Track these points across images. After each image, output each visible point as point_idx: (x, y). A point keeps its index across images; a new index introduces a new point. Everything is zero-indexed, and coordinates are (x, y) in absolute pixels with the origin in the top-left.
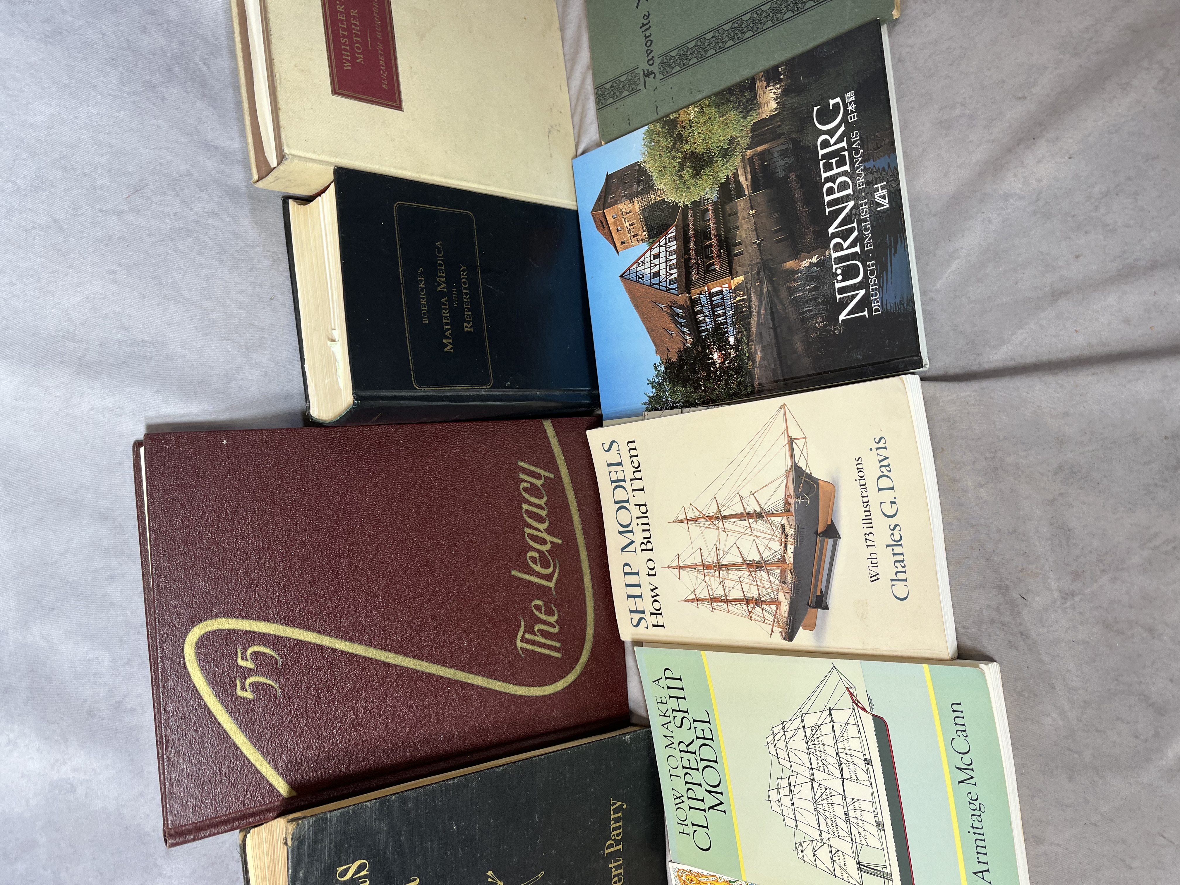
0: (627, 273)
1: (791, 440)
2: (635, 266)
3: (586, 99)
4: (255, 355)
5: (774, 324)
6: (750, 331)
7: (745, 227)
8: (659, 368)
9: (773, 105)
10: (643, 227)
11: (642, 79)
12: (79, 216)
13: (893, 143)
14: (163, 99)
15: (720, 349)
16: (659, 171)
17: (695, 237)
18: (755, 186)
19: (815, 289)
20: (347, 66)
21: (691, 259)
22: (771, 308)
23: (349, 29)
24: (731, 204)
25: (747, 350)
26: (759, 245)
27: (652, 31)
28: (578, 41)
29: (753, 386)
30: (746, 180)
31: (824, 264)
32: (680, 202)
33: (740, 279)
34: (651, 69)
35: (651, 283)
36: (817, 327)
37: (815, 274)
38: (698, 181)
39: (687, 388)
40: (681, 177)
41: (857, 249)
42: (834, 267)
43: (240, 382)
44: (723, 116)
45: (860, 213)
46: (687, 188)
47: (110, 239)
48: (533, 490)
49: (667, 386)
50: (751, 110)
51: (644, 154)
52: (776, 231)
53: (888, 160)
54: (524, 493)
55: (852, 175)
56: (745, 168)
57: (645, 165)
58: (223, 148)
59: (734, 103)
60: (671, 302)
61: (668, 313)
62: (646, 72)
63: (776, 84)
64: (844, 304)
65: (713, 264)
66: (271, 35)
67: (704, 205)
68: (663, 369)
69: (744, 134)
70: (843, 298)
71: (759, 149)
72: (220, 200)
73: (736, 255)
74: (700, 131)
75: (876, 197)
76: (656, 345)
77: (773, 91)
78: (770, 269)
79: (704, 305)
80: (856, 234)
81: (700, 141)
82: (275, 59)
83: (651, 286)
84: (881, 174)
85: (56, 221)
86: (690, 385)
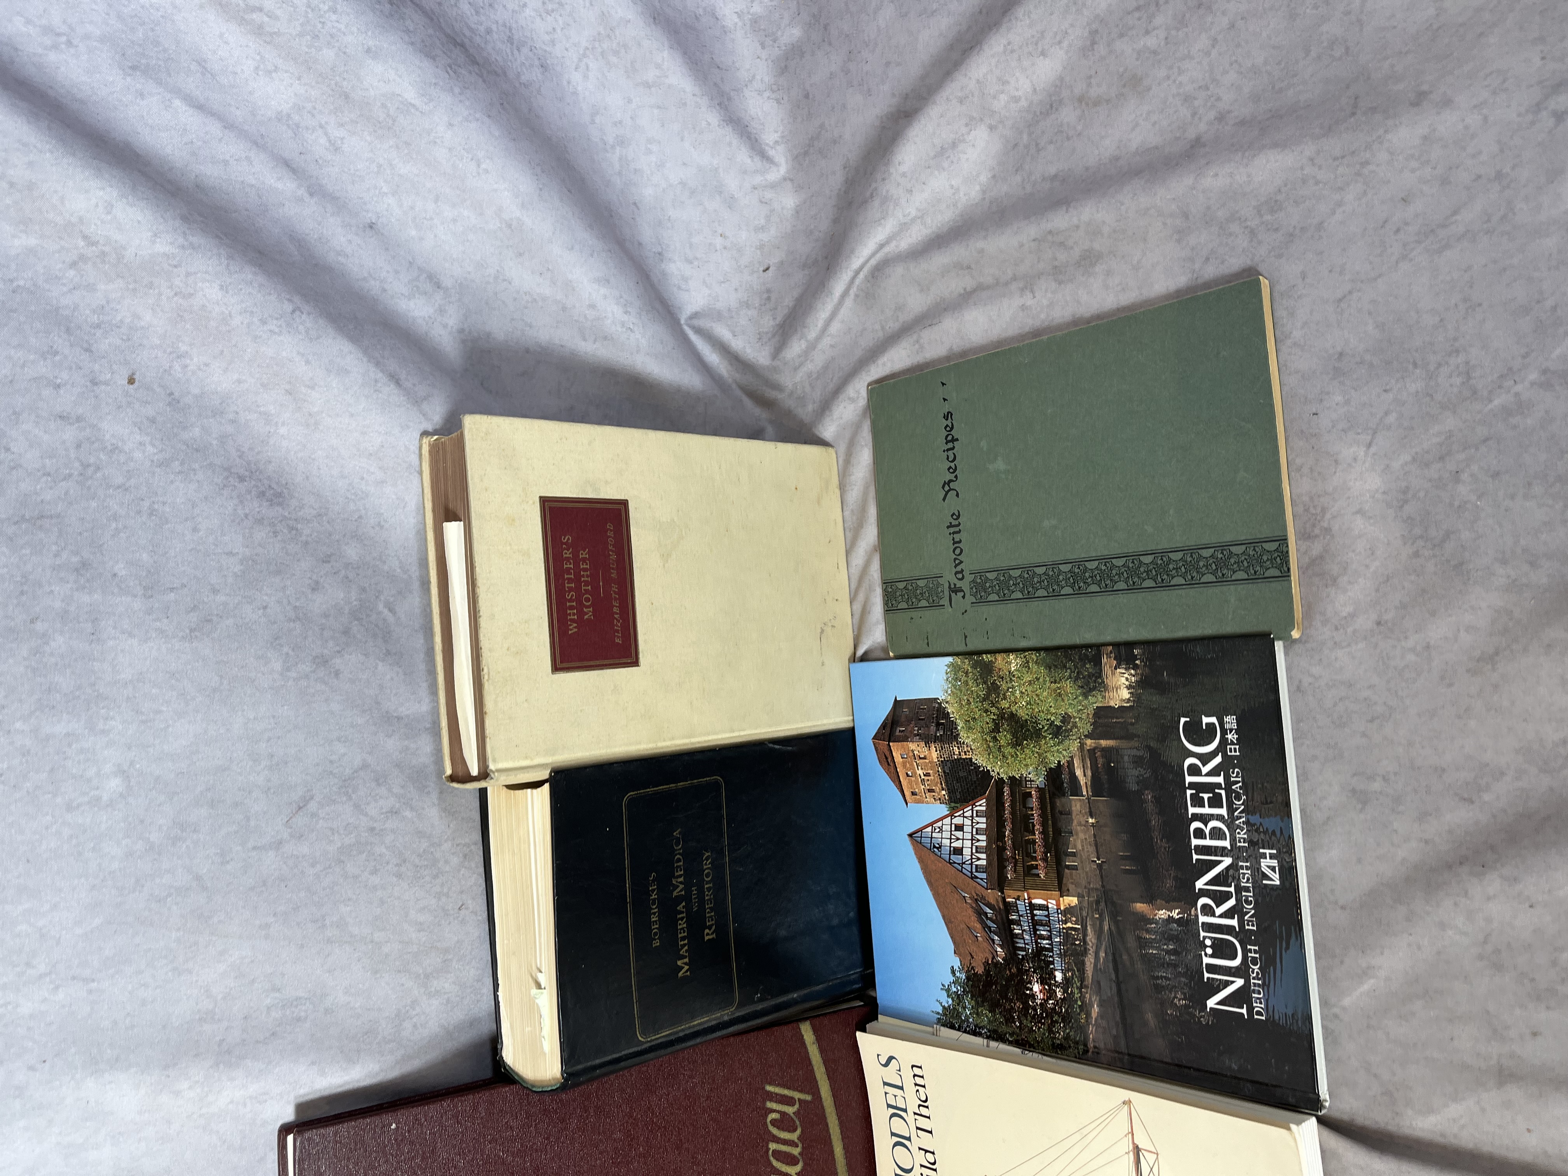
0: (919, 834)
1: (1137, 1150)
2: (929, 829)
3: (871, 589)
4: (435, 982)
5: (1117, 977)
6: (1084, 973)
7: (1082, 836)
8: (958, 974)
9: (1125, 694)
10: (942, 784)
11: (947, 593)
12: (228, 862)
13: (1288, 804)
14: (337, 674)
15: (1043, 982)
16: (966, 721)
17: (1012, 823)
18: (1097, 787)
19: (1174, 952)
20: (573, 629)
21: (1005, 849)
22: (1114, 954)
23: (577, 579)
24: (1064, 800)
25: (1080, 997)
26: (1100, 866)
27: (963, 536)
28: (863, 509)
29: (1085, 1045)
30: (1085, 775)
31: (1188, 924)
32: (993, 771)
33: (1073, 901)
34: (959, 584)
35: (950, 859)
36: (1176, 1004)
37: (1176, 933)
38: (1018, 753)
39: (995, 1015)
40: (995, 739)
41: (1234, 922)
42: (1202, 934)
43: (415, 1020)
44: (1055, 682)
45: (1239, 877)
46: (1003, 756)
47: (264, 883)
48: (784, 1123)
49: (968, 1002)
50: (1094, 689)
51: (947, 692)
52: (1124, 858)
53: (1281, 824)
54: (771, 1128)
55: (1230, 823)
56: (1083, 760)
57: (947, 705)
58: (408, 716)
59: (1071, 672)
60: (977, 895)
61: (972, 907)
62: (952, 586)
63: (1129, 668)
64: (1214, 988)
65: (1036, 867)
66: (480, 617)
67: (1026, 787)
68: (964, 977)
69: (1084, 716)
70: (1213, 979)
71: (1104, 743)
72: (402, 791)
73: (1068, 867)
74: (1024, 691)
75: (1262, 864)
76: (954, 943)
77: (1126, 675)
78: (1113, 904)
79: (1022, 916)
80: (1232, 902)
81: (1023, 703)
82: (483, 647)
83: (950, 863)
84: (1270, 838)
85: (198, 878)
86: (1000, 1013)
